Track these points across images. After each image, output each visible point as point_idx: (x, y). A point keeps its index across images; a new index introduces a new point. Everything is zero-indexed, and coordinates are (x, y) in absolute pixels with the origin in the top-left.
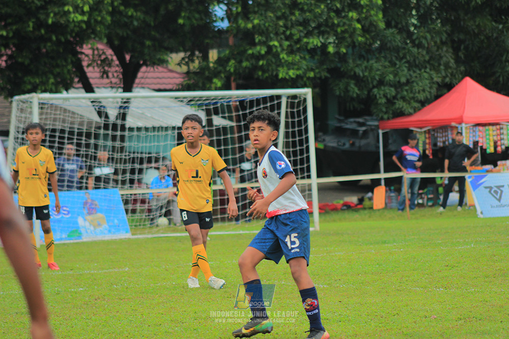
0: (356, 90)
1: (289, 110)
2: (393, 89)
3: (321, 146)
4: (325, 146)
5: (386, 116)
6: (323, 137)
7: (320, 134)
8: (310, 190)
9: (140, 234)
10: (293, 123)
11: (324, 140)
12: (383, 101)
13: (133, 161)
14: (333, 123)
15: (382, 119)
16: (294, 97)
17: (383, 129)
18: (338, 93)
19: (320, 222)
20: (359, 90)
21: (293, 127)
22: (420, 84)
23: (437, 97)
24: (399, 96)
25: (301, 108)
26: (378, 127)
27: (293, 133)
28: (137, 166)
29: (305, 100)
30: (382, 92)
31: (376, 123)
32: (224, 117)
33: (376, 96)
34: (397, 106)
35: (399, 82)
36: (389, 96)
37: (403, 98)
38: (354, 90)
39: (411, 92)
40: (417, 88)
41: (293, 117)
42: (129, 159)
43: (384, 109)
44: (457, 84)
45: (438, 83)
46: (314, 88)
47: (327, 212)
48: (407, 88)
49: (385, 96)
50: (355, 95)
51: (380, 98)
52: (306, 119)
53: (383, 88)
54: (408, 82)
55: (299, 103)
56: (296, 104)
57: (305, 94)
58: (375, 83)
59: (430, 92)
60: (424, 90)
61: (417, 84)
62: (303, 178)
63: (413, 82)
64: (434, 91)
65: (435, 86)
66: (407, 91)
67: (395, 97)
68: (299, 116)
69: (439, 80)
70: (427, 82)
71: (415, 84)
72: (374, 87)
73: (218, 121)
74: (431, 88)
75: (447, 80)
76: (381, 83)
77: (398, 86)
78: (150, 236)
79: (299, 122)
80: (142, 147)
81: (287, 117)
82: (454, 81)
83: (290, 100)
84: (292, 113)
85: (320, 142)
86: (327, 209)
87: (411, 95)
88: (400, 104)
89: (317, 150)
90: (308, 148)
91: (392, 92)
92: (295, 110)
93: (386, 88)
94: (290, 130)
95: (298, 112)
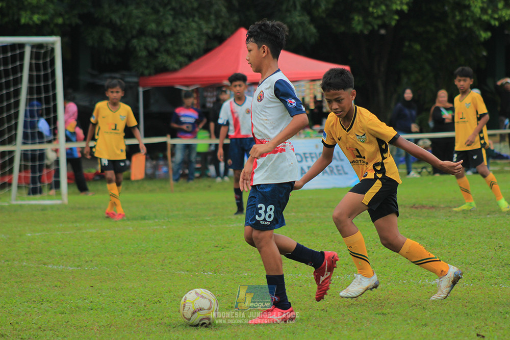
0: (112, 40)
1: (34, 62)
2: (155, 40)
5: (146, 72)
10: (38, 77)
12: (144, 53)
14: (84, 78)
15: (142, 75)
16: (40, 46)
17: (143, 87)
18: (90, 43)
20: (116, 40)
21: (38, 81)
22: (187, 35)
23: (207, 50)
24: (162, 49)
25: (48, 60)
26: (138, 84)
27: (38, 88)
29: (53, 50)
30: (142, 44)
31: (135, 80)
33: (135, 48)
34: (160, 60)
35: (163, 32)
36: (150, 48)
37: (167, 51)
38: (110, 40)
39: (177, 44)
40: (183, 40)
43: (145, 64)
44: (229, 36)
45: (207, 34)
46: (63, 37)
48: (171, 39)
49: (146, 48)
50: (111, 47)
51: (140, 50)
52: (53, 73)
53: (143, 38)
54: (173, 32)
55: (45, 53)
56: (42, 55)
57: (53, 43)
58: (134, 32)
59: (198, 45)
60: (191, 43)
61: (184, 35)
63: (179, 32)
64: (203, 44)
65: (204, 38)
66: (171, 42)
67: (157, 50)
68: (45, 69)
69: (210, 31)
70: (195, 33)
71: (181, 35)
72: (133, 37)
74: (199, 40)
75: (218, 31)
76: (142, 32)
77: (161, 36)
79: (46, 76)
82: (226, 33)
83: (35, 50)
84: (37, 65)
87: (176, 48)
88: (163, 58)
90: (55, 107)
91: (154, 43)
92: (41, 62)
93: (148, 39)
94: (35, 85)
95: (45, 64)
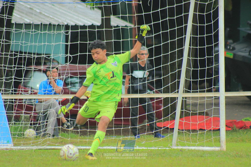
1: (197, 13)
3: (231, 55)
4: (234, 55)
6: (232, 45)
7: (230, 41)
8: (218, 104)
9: (24, 144)
10: (202, 28)
11: (234, 49)
13: (20, 61)
14: (245, 29)
19: (227, 141)
21: (202, 33)
25: (212, 11)
27: (202, 39)
28: (24, 68)
32: (123, 18)
41: (202, 21)
42: (15, 59)
47: (234, 130)
52: (217, 24)
55: (209, 6)
56: (206, 6)
62: (210, 91)
68: (209, 21)
73: (115, 21)
78: (35, 148)
79: (209, 27)
80: (31, 46)
81: (194, 21)
84: (201, 17)
85: (229, 49)
86: (235, 126)
89: (226, 59)
90: (217, 57)
92: (205, 14)
94: (198, 36)
95: (208, 16)
